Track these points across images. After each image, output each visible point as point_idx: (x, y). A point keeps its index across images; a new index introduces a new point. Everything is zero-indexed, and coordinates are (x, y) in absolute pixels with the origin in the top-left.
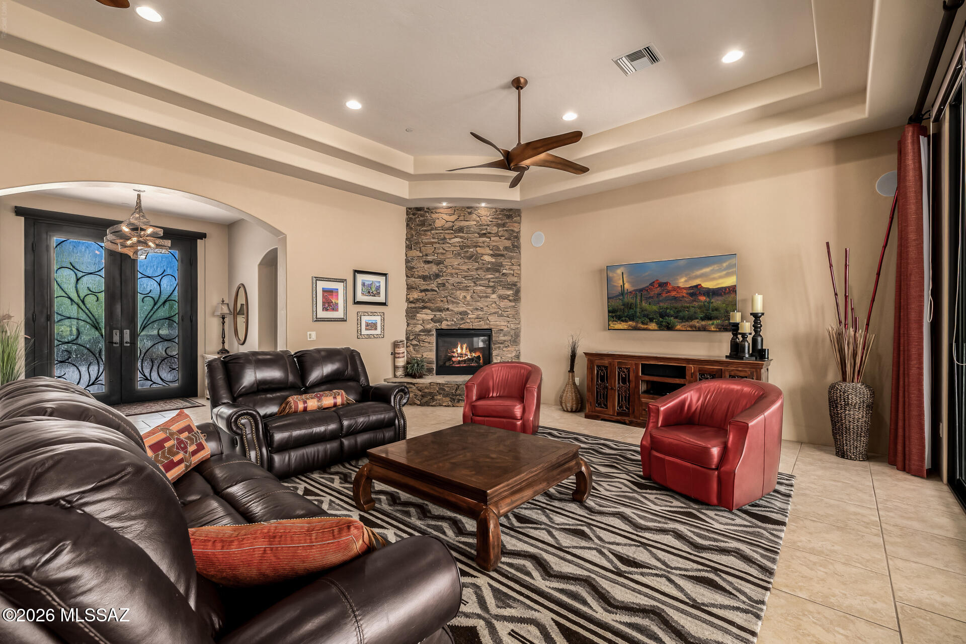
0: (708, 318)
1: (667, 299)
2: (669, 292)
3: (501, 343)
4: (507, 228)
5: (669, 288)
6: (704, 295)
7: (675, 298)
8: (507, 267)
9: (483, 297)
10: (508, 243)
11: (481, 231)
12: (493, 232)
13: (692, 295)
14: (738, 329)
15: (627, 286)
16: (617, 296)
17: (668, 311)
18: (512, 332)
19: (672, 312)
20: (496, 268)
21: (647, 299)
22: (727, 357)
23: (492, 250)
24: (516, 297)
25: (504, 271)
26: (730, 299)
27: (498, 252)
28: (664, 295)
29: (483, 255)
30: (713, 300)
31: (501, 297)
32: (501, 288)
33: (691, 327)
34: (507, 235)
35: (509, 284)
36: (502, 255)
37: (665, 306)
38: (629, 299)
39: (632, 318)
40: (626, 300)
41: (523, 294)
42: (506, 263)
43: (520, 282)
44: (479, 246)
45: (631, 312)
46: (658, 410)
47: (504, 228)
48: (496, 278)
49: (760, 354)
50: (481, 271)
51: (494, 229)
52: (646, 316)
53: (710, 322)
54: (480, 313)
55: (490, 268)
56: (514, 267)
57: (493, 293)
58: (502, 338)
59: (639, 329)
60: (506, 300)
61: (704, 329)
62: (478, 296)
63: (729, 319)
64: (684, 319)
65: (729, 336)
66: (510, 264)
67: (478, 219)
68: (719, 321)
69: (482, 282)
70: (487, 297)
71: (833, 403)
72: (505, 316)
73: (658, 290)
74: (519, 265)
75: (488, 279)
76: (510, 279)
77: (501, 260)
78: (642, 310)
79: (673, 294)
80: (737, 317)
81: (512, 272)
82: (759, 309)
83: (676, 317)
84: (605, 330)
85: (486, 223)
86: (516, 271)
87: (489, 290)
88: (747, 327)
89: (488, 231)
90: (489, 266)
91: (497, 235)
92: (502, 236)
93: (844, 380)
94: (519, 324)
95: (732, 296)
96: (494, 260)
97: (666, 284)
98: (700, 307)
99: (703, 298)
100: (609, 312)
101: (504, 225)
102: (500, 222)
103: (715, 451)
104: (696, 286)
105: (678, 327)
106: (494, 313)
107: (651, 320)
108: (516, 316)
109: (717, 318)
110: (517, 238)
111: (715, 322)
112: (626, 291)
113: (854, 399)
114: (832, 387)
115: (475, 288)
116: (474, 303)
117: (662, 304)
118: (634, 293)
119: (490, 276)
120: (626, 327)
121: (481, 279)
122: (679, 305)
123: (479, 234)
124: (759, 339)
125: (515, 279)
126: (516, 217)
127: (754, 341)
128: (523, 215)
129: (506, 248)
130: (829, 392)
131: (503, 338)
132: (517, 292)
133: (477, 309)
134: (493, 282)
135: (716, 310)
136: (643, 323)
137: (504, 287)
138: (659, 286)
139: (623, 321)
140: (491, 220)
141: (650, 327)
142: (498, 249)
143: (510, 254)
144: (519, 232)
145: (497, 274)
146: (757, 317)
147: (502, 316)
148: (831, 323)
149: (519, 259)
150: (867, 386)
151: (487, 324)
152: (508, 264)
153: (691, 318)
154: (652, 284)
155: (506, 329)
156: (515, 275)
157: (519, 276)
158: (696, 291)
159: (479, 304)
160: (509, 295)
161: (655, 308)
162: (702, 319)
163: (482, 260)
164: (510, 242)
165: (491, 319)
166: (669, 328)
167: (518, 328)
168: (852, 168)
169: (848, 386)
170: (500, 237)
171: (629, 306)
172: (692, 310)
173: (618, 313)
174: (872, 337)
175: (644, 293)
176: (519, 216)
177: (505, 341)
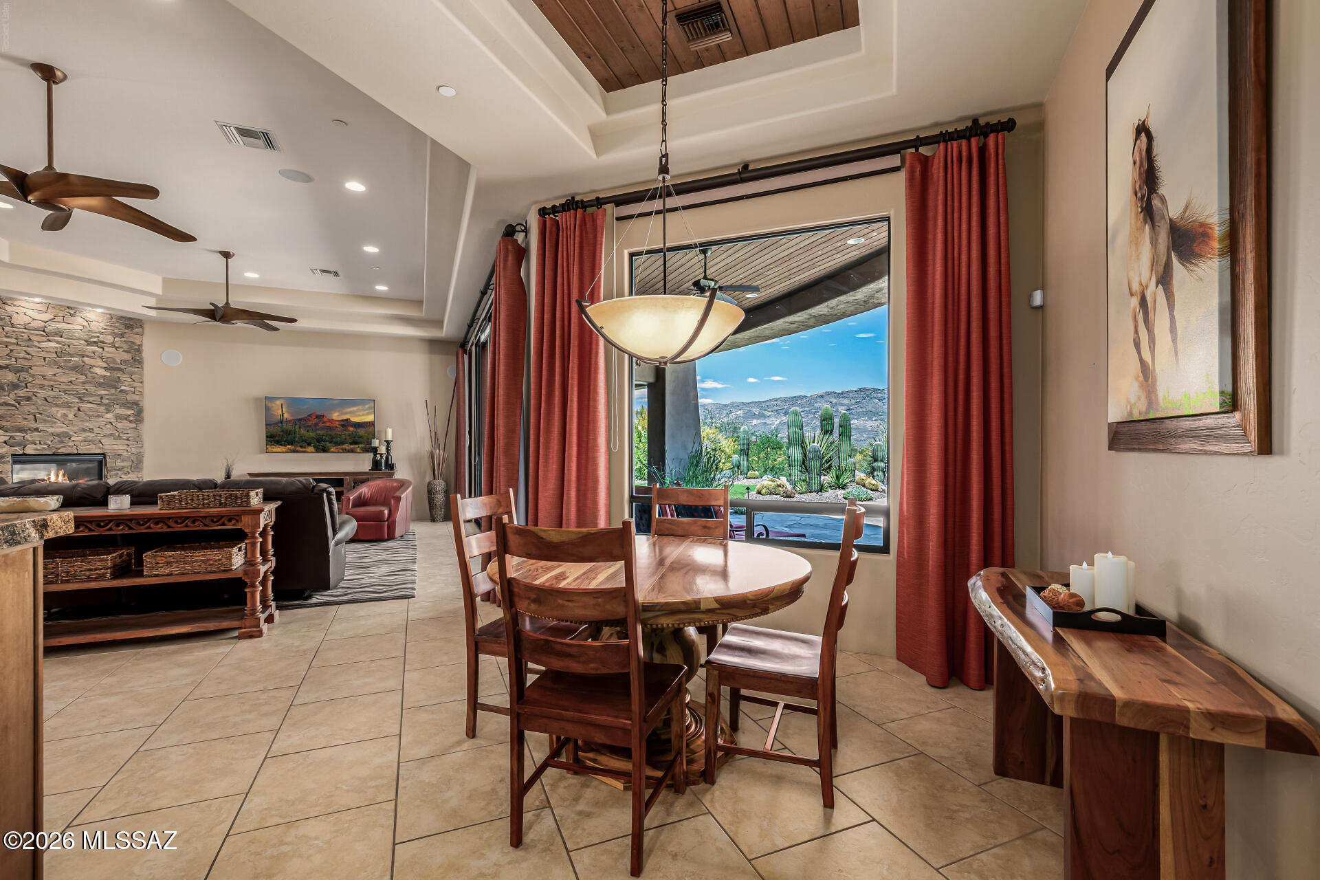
0: (356, 443)
1: (322, 428)
2: (325, 422)
3: (119, 470)
4: (125, 339)
5: (325, 419)
6: (352, 426)
7: (330, 428)
8: (126, 383)
9: (93, 416)
10: (127, 357)
11: (90, 338)
12: (108, 342)
13: (343, 426)
14: (377, 451)
15: (286, 415)
16: (278, 423)
17: (324, 437)
18: (133, 458)
19: (327, 439)
20: (112, 384)
21: (305, 427)
22: (370, 470)
23: (105, 362)
24: (139, 417)
25: (123, 388)
26: (370, 430)
27: (114, 366)
28: (321, 425)
29: (92, 366)
30: (359, 431)
31: (119, 417)
32: (118, 406)
33: (342, 449)
34: (126, 347)
35: (129, 403)
36: (120, 370)
37: (322, 433)
38: (290, 427)
39: (290, 443)
40: (284, 427)
41: (146, 415)
42: (125, 379)
43: (142, 401)
44: (88, 356)
45: (290, 437)
46: (349, 499)
47: (123, 339)
48: (112, 395)
49: (391, 467)
50: (90, 385)
51: (110, 339)
52: (305, 441)
53: (357, 446)
54: (88, 434)
55: (102, 383)
56: (135, 384)
57: (107, 413)
58: (120, 464)
59: (298, 452)
60: (125, 421)
61: (352, 451)
62: (86, 415)
63: (371, 444)
64: (336, 444)
65: (371, 455)
66: (131, 380)
67: (86, 324)
68: (362, 445)
69: (91, 399)
70: (98, 416)
71: (430, 492)
72: (124, 439)
73: (316, 421)
74: (141, 382)
75: (99, 395)
76: (131, 397)
77: (119, 374)
78: (301, 436)
79: (328, 424)
80: (376, 443)
81: (132, 389)
82: (389, 438)
83: (330, 442)
84: (262, 452)
85: (97, 330)
86: (138, 389)
87: (102, 409)
88: (383, 450)
89: (101, 339)
90: (102, 381)
91: (113, 345)
92: (119, 348)
93: (434, 479)
94: (142, 447)
95: (372, 428)
96: (108, 374)
97: (323, 416)
98: (349, 435)
99: (351, 429)
100: (267, 437)
101: (122, 335)
102: (116, 331)
103: (386, 512)
104: (347, 420)
105: (332, 450)
106: (108, 435)
107: (309, 444)
108: (138, 439)
109: (361, 443)
110: (139, 350)
111: (360, 446)
112: (285, 420)
113: (439, 488)
114: (429, 483)
115: (80, 405)
116: (80, 423)
117: (318, 432)
118: (295, 422)
119: (103, 392)
120: (284, 450)
121: (91, 395)
122: (333, 433)
123: (86, 341)
124: (390, 457)
125: (137, 398)
126: (137, 328)
127: (387, 458)
128: (145, 326)
129: (125, 362)
130: (428, 486)
131: (122, 464)
132: (139, 413)
133: (84, 430)
134: (108, 399)
135: (361, 437)
136: (301, 447)
137: (123, 405)
138: (317, 417)
139: (281, 445)
140: (105, 327)
141: (308, 450)
142: (114, 361)
143: (130, 369)
144: (140, 345)
145: (113, 391)
146: (388, 442)
147: (119, 437)
148: (427, 447)
149: (142, 375)
150: (445, 481)
151: (99, 448)
152: (127, 379)
153: (342, 443)
154: (310, 416)
155: (125, 454)
156: (136, 393)
157: (141, 394)
158: (346, 423)
159: (87, 424)
160: (129, 415)
161: (312, 435)
162: (351, 444)
163: (92, 373)
164: (130, 355)
165: (105, 442)
166: (325, 450)
167: (140, 452)
168: (438, 358)
169: (436, 482)
170: (116, 348)
171: (288, 433)
172: (343, 437)
173: (277, 438)
174: (446, 455)
175: (303, 422)
176: (142, 327)
177: (124, 467)
